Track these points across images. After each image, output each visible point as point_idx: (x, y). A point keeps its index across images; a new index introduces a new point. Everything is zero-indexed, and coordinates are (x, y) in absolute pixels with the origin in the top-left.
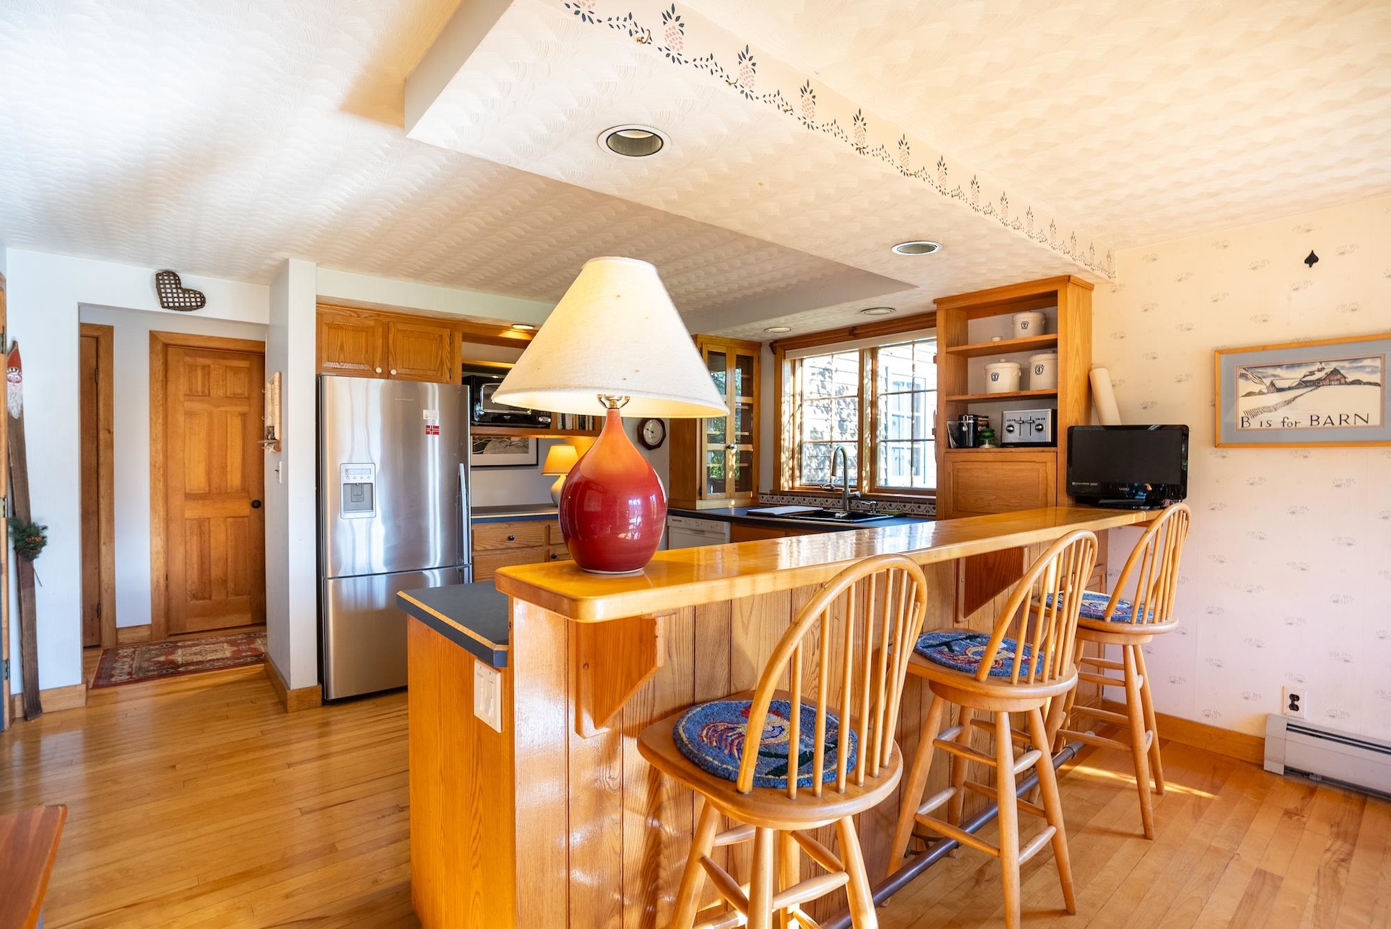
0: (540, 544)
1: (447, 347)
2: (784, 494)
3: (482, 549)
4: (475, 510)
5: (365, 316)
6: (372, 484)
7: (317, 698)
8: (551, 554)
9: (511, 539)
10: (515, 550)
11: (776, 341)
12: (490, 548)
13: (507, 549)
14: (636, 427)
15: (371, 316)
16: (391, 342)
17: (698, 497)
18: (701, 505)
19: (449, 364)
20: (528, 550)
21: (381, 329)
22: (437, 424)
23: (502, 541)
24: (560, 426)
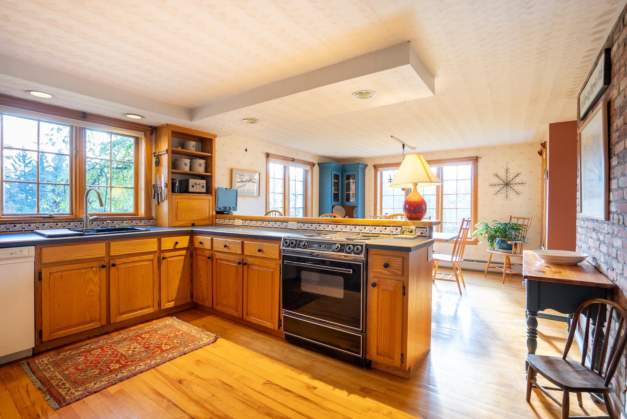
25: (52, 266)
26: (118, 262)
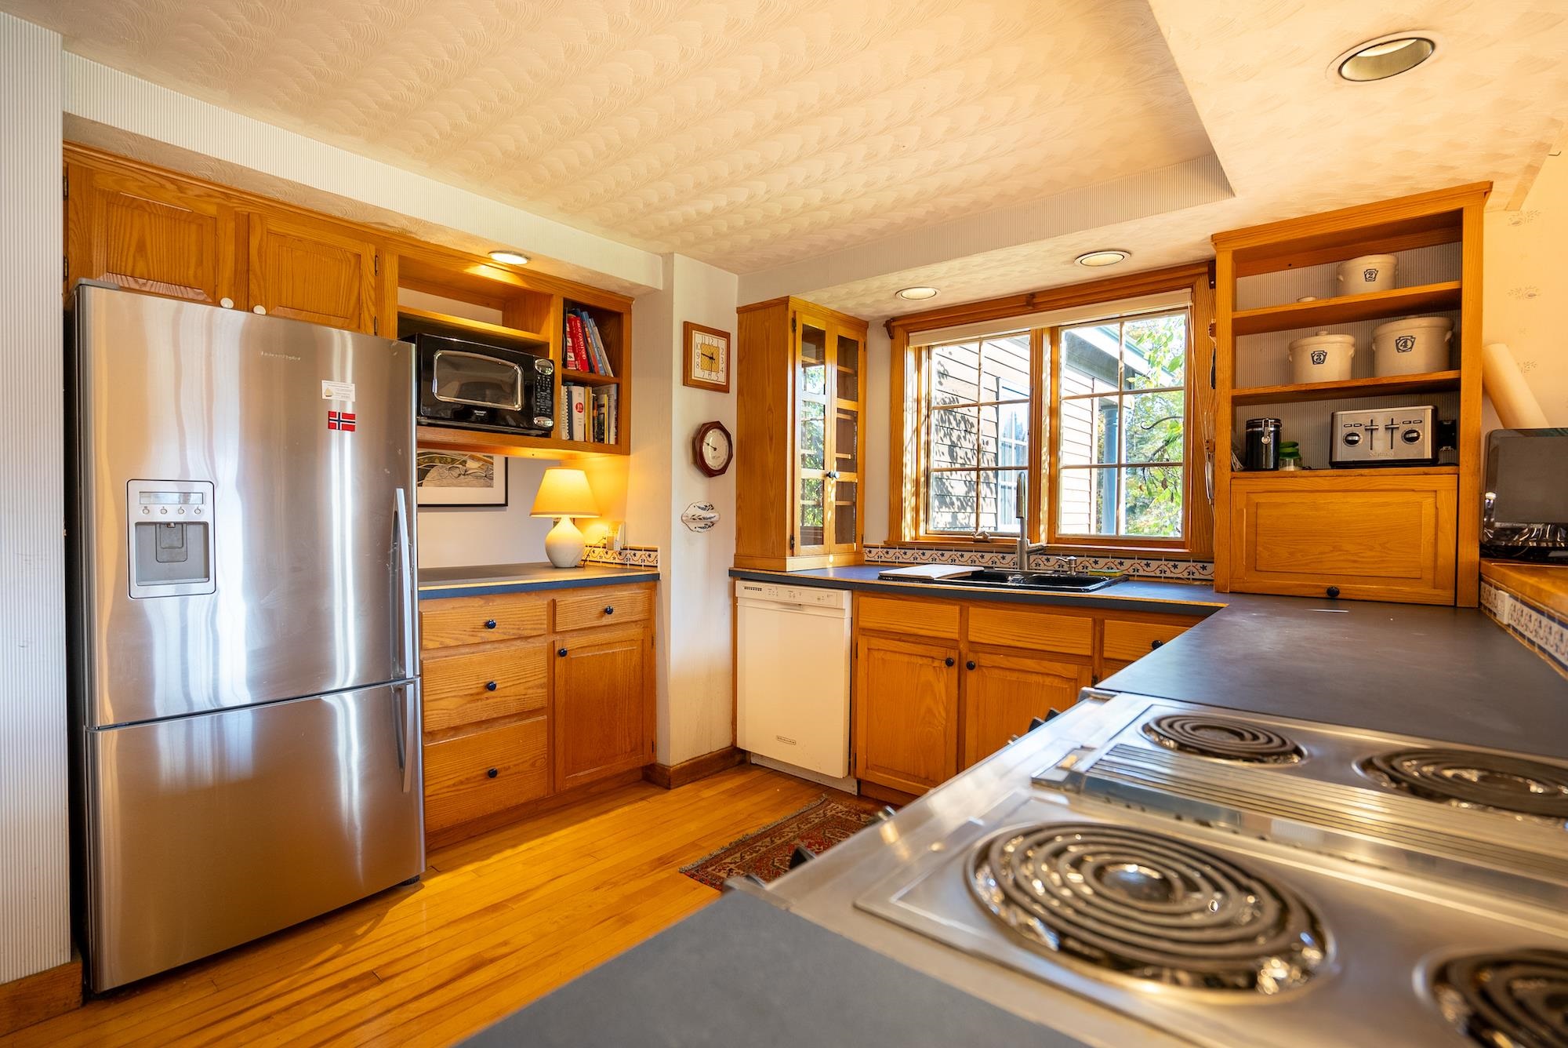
0: (539, 633)
1: (369, 276)
2: (905, 546)
3: (437, 645)
4: (426, 575)
5: (197, 193)
6: (206, 525)
7: (72, 991)
8: (557, 649)
9: (490, 625)
10: (496, 645)
11: (894, 319)
12: (452, 643)
13: (484, 643)
14: (690, 440)
15: (210, 196)
16: (253, 251)
17: (788, 552)
18: (795, 565)
19: (373, 309)
20: (518, 643)
21: (232, 225)
22: (349, 411)
23: (474, 631)
24: (565, 436)
25: (873, 636)
26: (985, 660)
